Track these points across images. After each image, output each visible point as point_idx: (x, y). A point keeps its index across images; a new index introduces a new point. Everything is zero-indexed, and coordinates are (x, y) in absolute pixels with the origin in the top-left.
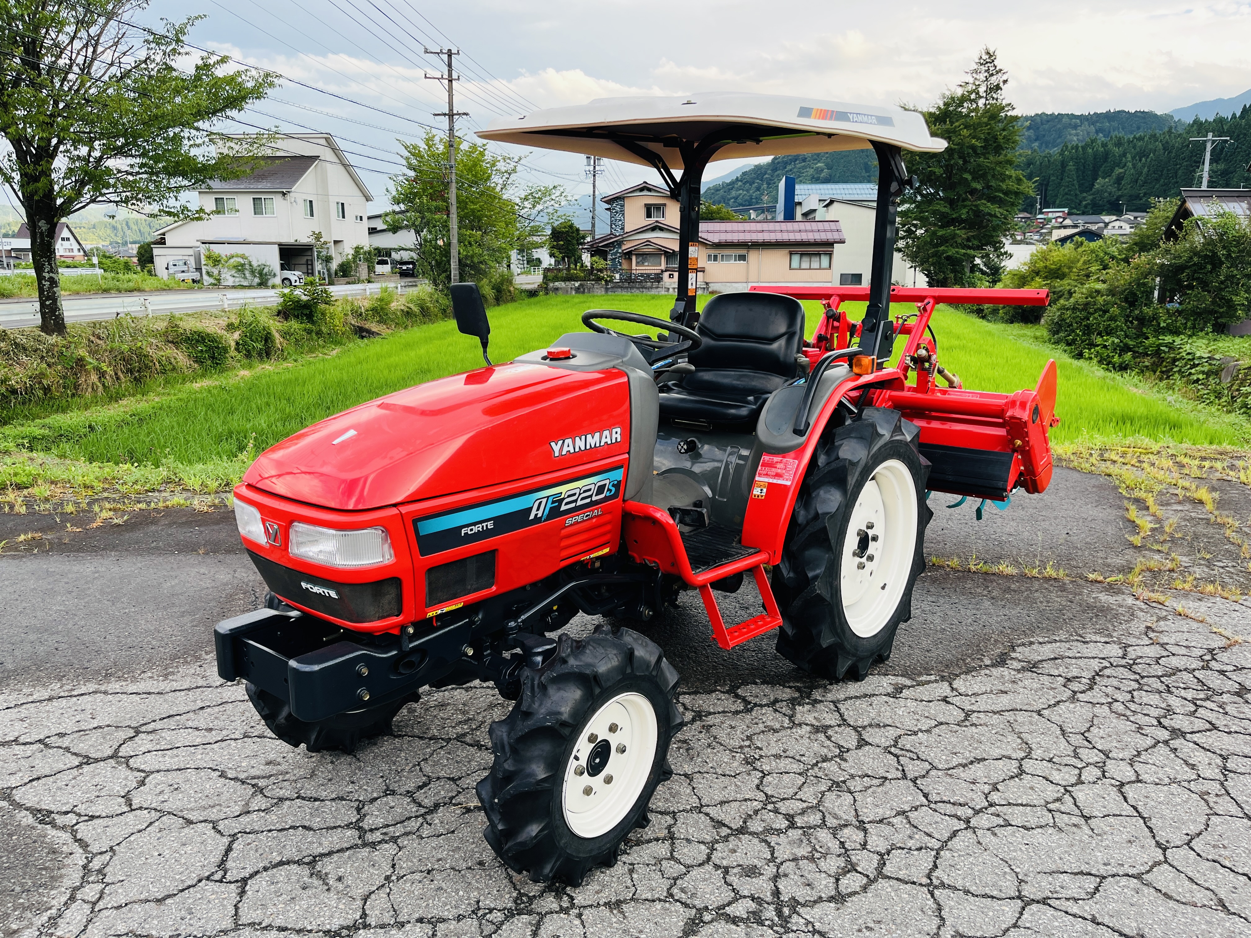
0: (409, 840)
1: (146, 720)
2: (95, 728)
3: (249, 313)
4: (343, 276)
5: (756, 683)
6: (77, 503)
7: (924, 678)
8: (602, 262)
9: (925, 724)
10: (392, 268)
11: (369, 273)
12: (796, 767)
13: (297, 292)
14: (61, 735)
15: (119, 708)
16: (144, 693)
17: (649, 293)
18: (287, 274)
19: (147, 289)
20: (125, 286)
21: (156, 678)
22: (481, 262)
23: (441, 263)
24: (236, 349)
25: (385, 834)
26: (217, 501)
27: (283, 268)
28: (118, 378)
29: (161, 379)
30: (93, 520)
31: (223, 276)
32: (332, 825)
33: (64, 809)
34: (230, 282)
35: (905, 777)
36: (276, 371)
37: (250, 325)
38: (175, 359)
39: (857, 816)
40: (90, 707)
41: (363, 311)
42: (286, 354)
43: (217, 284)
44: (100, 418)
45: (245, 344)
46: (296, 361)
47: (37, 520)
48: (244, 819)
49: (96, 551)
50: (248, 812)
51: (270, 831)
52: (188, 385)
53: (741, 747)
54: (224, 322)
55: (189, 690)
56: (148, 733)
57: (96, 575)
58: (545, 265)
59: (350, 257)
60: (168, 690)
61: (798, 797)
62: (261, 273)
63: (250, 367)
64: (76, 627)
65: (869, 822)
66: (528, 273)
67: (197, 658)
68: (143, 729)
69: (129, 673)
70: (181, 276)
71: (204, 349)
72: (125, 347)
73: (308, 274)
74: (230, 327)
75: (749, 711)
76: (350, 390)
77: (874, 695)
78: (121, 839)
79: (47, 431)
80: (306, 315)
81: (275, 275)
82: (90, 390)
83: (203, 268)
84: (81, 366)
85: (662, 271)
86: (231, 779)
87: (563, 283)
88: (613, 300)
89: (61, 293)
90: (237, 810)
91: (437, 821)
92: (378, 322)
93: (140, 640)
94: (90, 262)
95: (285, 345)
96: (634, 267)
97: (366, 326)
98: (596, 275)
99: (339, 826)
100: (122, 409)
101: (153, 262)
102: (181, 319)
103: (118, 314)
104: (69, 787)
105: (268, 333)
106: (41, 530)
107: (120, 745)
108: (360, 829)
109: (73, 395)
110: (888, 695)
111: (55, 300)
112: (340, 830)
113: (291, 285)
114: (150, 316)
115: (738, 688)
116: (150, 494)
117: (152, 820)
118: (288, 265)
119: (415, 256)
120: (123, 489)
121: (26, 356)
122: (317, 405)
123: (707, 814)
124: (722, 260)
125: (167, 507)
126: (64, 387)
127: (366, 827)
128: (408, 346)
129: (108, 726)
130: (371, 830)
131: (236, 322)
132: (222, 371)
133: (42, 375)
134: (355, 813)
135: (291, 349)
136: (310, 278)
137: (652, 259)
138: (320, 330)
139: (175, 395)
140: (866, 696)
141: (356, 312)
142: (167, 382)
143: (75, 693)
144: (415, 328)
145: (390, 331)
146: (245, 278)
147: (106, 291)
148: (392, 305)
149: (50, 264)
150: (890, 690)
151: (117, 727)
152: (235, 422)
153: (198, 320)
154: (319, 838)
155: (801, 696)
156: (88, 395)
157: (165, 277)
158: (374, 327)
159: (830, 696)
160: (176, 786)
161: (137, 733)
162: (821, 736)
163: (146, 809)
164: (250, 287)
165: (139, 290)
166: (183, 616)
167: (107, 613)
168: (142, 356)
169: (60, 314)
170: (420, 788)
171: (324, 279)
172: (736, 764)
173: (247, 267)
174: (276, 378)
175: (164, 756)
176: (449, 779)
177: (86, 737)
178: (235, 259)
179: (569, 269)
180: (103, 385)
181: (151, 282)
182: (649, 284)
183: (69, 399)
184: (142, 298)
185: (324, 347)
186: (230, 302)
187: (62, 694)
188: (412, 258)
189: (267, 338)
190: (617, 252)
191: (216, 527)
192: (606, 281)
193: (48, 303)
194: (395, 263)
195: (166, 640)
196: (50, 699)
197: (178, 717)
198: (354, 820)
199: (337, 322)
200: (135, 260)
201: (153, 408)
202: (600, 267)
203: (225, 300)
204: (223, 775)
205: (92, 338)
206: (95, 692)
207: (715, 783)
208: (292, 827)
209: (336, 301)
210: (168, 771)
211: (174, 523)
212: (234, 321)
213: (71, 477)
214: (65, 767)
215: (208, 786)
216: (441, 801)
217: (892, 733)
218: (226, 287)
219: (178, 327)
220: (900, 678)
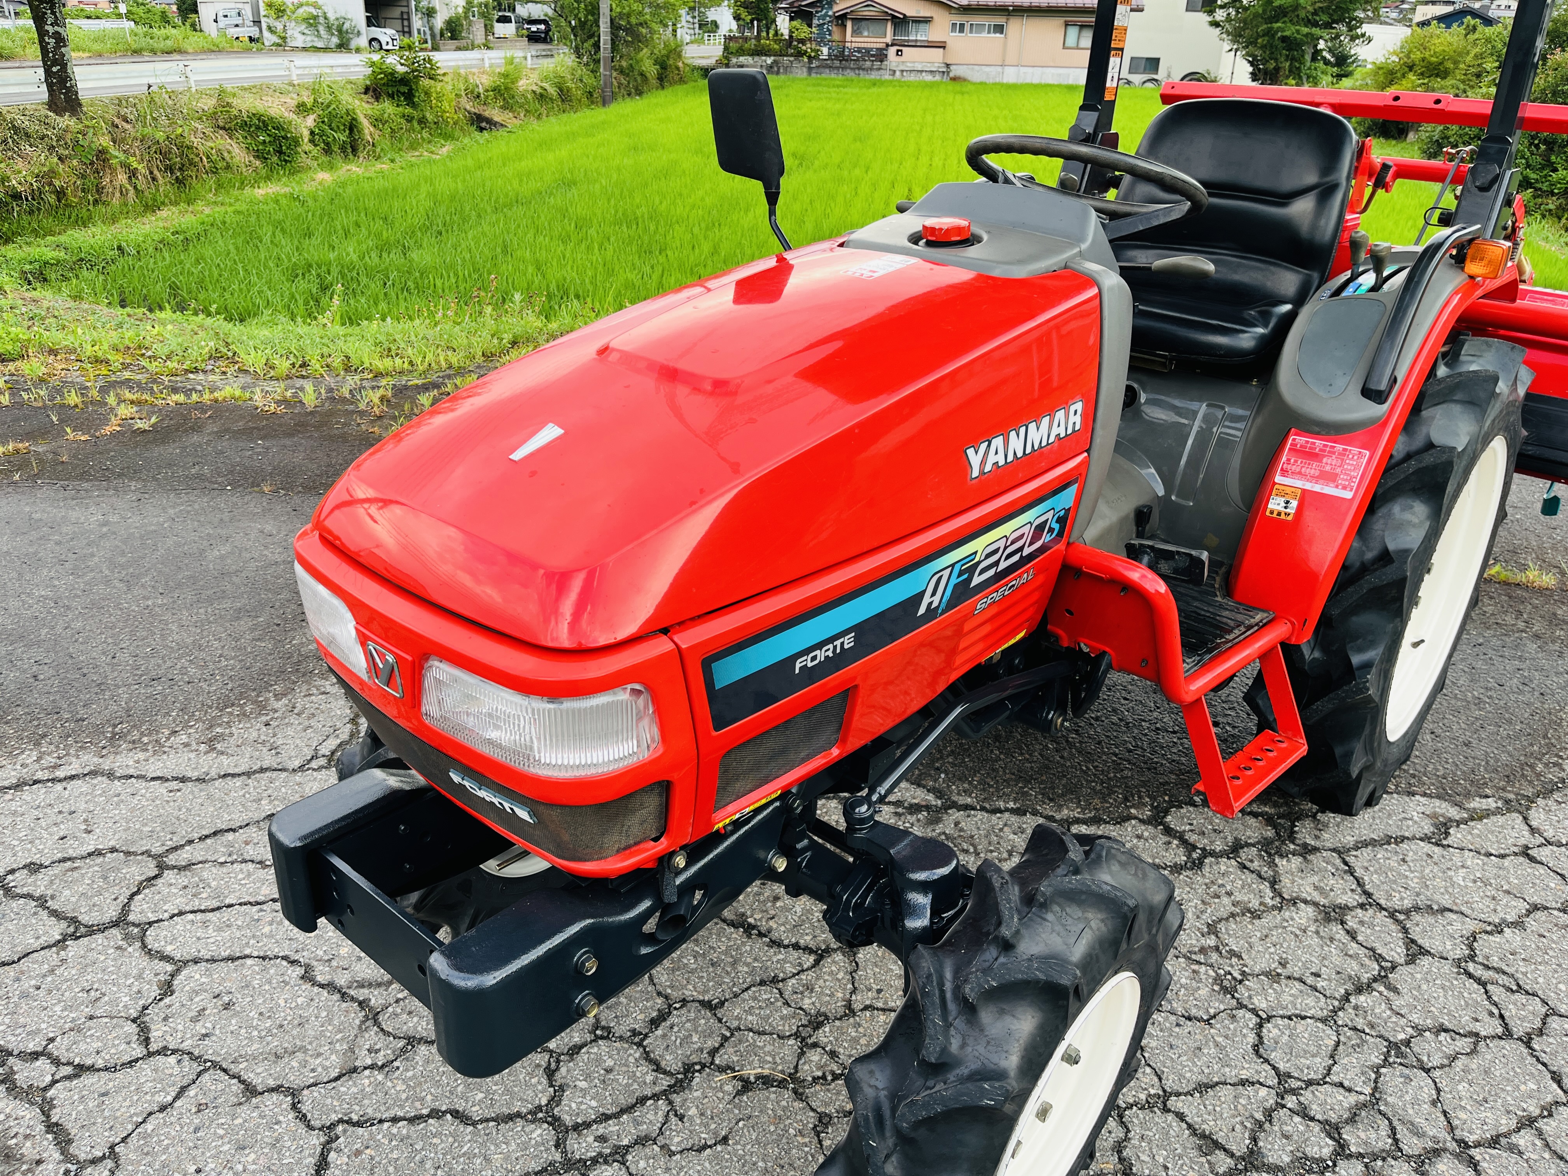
0: (647, 1158)
1: (177, 840)
2: (90, 855)
3: (326, 89)
4: (453, 38)
5: (1194, 804)
6: (83, 390)
7: (1477, 804)
8: (806, 28)
9: (1513, 909)
10: (517, 29)
11: (486, 35)
12: (1314, 1005)
13: (392, 60)
14: (34, 868)
15: (132, 810)
16: (175, 779)
17: (867, 77)
18: (376, 32)
19: (190, 50)
20: (161, 45)
21: (194, 746)
22: (641, 24)
23: (585, 23)
24: (311, 141)
25: (602, 1139)
26: (288, 394)
27: (370, 23)
28: (154, 179)
29: (211, 181)
30: (106, 421)
31: (289, 33)
32: (507, 1111)
33: (31, 1047)
34: (299, 41)
35: (1508, 1034)
36: (367, 175)
37: (328, 106)
38: (229, 152)
39: (1452, 1129)
40: (83, 806)
41: (481, 91)
42: (378, 150)
43: (282, 44)
44: (132, 236)
45: (322, 134)
46: (392, 161)
47: (26, 418)
48: (347, 1087)
49: (108, 479)
50: (354, 1070)
51: (395, 1120)
52: (248, 190)
53: (1203, 950)
54: (292, 101)
55: (248, 774)
56: (181, 869)
57: (105, 529)
58: (723, 30)
59: (460, 10)
60: (213, 773)
61: (1335, 1078)
62: (340, 31)
63: (331, 167)
64: (69, 632)
65: (1478, 1144)
66: (700, 41)
67: (262, 707)
68: (171, 859)
69: (150, 734)
70: (234, 32)
71: (268, 139)
72: (160, 136)
73: (404, 32)
74: (302, 109)
75: (1197, 865)
76: (468, 209)
77: (1404, 839)
78: (130, 1127)
79: (62, 254)
80: (403, 94)
81: (359, 34)
82: (118, 195)
83: (263, 20)
84: (104, 161)
85: (887, 45)
86: (322, 986)
87: (750, 58)
88: (819, 85)
89: (72, 55)
90: (334, 1063)
91: (693, 1111)
92: (501, 107)
93: (169, 664)
94: (117, 11)
95: (377, 137)
96: (848, 37)
97: (486, 114)
98: (796, 48)
99: (518, 1115)
100: (161, 224)
101: (197, 12)
102: (234, 95)
103: (150, 87)
104: (42, 993)
105: (354, 119)
106: (28, 436)
107: (133, 895)
108: (555, 1122)
109: (96, 202)
110: (1426, 838)
111: (64, 66)
112: (520, 1122)
113: (381, 49)
114: (193, 90)
115: (1166, 812)
116: (191, 376)
117: (185, 1082)
118: (377, 18)
119: (550, 12)
120: (153, 367)
121: (31, 146)
122: (425, 229)
123: (1181, 1117)
124: (971, 32)
125: (216, 401)
126: (83, 190)
127: (568, 1120)
128: (545, 144)
129: (113, 850)
130: (576, 1128)
131: (309, 101)
132: (293, 172)
133: (52, 173)
134: (545, 1081)
135: (386, 143)
136: (406, 41)
137: (873, 27)
138: (424, 117)
139: (231, 205)
140: (1388, 840)
141: (472, 92)
142: (220, 186)
143: (60, 773)
144: (552, 119)
145: (517, 122)
146: (319, 36)
147: (136, 52)
148: (521, 83)
149: (54, 13)
150: (1427, 828)
151: (128, 853)
152: (314, 250)
153: (258, 96)
154: (483, 1144)
155: (1277, 834)
156: (116, 201)
157: (214, 33)
158: (495, 114)
159: (1328, 839)
160: (226, 999)
161: (162, 867)
162: (1336, 929)
163: (174, 1052)
164: (326, 49)
165: (180, 51)
166: (238, 618)
167: (118, 606)
168: (185, 148)
169: (72, 86)
170: (655, 1023)
171: (426, 42)
172: (1204, 992)
173: (322, 20)
174: (366, 186)
175: (205, 924)
176: (702, 1003)
177: (75, 874)
178: (305, 8)
179: (758, 37)
180: (135, 188)
181: (194, 41)
182: (868, 64)
183: (91, 207)
184: (181, 64)
185: (430, 142)
186: (300, 72)
187: (39, 775)
188: (546, 15)
189: (352, 127)
190: (826, 15)
191: (287, 442)
192: (810, 57)
193: (54, 69)
194: (523, 22)
195: (212, 667)
196: (18, 786)
197: (230, 836)
198: (544, 1102)
199: (446, 106)
200: (174, 8)
201: (203, 223)
202: (802, 36)
203: (293, 69)
204: (308, 977)
205: (117, 121)
206: (93, 773)
207: (1178, 1036)
208: (435, 1114)
209: (444, 74)
210: (213, 960)
211: (227, 430)
212: (305, 99)
213: (77, 345)
214: (37, 945)
215: (282, 1002)
216: (694, 1058)
217: (1461, 927)
218: (295, 49)
219: (231, 107)
220: (1437, 802)
